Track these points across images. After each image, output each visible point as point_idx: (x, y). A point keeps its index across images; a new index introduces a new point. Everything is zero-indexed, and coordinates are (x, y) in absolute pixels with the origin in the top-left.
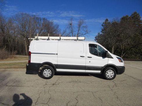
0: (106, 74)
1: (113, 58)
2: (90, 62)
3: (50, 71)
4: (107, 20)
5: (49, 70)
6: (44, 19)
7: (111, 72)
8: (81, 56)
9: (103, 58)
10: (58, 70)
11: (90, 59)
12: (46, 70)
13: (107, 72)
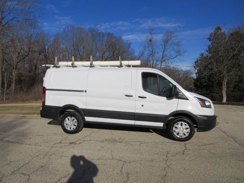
0: (174, 128)
1: (187, 99)
2: (143, 106)
3: (75, 120)
4: (219, 28)
5: (73, 118)
6: (109, 34)
7: (184, 126)
8: (126, 96)
9: (167, 99)
10: (88, 119)
11: (142, 101)
12: (69, 118)
13: (176, 125)
